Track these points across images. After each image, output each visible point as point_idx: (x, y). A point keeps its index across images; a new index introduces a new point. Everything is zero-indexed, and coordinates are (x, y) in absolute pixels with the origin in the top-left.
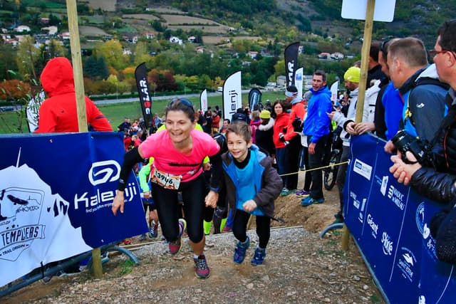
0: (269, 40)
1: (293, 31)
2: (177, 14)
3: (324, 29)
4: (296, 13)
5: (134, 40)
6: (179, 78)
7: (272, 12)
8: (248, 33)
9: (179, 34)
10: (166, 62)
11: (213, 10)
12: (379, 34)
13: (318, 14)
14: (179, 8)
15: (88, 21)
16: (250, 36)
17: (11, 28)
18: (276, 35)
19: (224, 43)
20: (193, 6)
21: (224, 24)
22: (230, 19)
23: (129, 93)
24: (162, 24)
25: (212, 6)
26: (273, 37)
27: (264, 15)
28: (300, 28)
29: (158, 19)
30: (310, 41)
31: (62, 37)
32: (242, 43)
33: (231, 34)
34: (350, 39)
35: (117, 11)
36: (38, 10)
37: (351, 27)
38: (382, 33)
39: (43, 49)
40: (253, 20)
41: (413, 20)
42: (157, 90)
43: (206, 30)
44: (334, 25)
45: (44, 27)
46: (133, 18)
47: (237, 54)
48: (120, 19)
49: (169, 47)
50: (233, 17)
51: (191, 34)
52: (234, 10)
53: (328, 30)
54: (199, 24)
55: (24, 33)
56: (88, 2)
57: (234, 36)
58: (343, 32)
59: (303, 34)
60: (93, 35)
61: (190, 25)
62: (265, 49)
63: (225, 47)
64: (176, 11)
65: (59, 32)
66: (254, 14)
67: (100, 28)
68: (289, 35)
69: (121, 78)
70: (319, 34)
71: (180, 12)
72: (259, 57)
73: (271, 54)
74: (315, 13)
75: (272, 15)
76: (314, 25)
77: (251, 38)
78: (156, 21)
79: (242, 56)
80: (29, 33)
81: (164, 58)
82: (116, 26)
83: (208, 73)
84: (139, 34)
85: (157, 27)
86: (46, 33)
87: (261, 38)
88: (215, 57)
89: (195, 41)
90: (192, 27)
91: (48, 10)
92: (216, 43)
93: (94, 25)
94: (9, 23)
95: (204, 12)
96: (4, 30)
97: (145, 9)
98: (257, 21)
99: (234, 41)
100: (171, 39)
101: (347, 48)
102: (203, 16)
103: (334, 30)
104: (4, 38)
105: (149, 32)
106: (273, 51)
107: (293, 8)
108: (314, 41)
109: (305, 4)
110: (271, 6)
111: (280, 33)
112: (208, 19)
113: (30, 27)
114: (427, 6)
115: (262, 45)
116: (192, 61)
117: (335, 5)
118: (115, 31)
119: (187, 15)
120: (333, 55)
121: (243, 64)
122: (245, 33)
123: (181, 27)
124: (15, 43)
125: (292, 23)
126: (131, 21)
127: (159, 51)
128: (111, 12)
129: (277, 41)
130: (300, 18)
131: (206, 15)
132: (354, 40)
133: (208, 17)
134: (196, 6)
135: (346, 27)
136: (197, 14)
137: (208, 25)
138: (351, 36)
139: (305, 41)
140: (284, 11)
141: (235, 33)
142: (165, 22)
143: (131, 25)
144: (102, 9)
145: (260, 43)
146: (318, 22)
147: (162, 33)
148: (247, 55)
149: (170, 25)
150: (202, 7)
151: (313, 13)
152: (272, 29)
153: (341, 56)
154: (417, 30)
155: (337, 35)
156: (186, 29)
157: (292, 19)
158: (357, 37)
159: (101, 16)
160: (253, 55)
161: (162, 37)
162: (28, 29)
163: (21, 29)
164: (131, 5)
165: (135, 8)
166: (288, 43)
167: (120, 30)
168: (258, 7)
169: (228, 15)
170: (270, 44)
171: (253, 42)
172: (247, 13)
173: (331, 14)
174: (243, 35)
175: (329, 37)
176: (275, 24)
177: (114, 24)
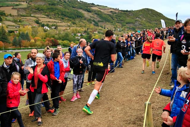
2: (45, 18)
3: (103, 26)
4: (92, 19)
7: (83, 18)
8: (75, 26)
9: (48, 25)
11: (59, 16)
12: (124, 28)
13: (101, 20)
14: (45, 15)
15: (6, 19)
16: (77, 27)
19: (67, 29)
20: (51, 15)
21: (65, 22)
22: (67, 20)
23: (40, 47)
24: (40, 21)
26: (85, 28)
27: (80, 19)
28: (94, 25)
29: (37, 19)
32: (75, 29)
33: (69, 26)
34: (114, 30)
35: (18, 15)
37: (114, 25)
40: (76, 21)
41: (136, 23)
43: (58, 24)
44: (107, 24)
46: (26, 18)
47: (73, 34)
48: (20, 18)
50: (68, 20)
51: (53, 26)
52: (68, 17)
53: (105, 26)
54: (55, 22)
56: (4, 11)
57: (70, 27)
58: (111, 27)
59: (96, 27)
60: (11, 25)
61: (51, 22)
62: (84, 32)
63: (67, 31)
64: (44, 16)
66: (76, 19)
67: (13, 22)
68: (91, 27)
70: (102, 27)
71: (46, 17)
72: (81, 35)
74: (100, 19)
75: (83, 19)
76: (100, 24)
77: (77, 28)
79: (75, 35)
82: (20, 21)
83: (68, 40)
84: (30, 25)
85: (37, 22)
87: (81, 28)
89: (55, 28)
90: (52, 23)
92: (64, 29)
93: (9, 20)
95: (56, 17)
97: (31, 15)
98: (77, 22)
99: (71, 29)
100: (45, 28)
103: (107, 26)
105: (34, 24)
106: (87, 33)
107: (91, 17)
108: (101, 30)
109: (95, 16)
110: (82, 16)
114: (140, 18)
115: (82, 31)
117: (106, 17)
118: (20, 23)
119: (49, 18)
123: (47, 23)
125: (91, 23)
126: (26, 20)
129: (88, 29)
130: (94, 21)
131: (57, 18)
133: (57, 19)
134: (52, 15)
135: (111, 25)
136: (53, 18)
137: (58, 22)
138: (114, 28)
139: (97, 30)
140: (88, 18)
141: (70, 26)
142: (40, 20)
143: (26, 21)
144: (12, 14)
147: (40, 25)
148: (77, 34)
149: (43, 22)
150: (55, 15)
151: (99, 19)
152: (84, 25)
154: (138, 27)
155: (109, 28)
156: (49, 23)
157: (91, 21)
158: (116, 29)
159: (11, 17)
160: (79, 34)
164: (24, 13)
165: (26, 15)
166: (91, 30)
167: (22, 23)
168: (77, 16)
169: (66, 19)
170: (85, 31)
171: (78, 30)
172: (73, 18)
173: (105, 20)
174: (73, 27)
175: (106, 29)
176: (85, 23)
177: (18, 20)
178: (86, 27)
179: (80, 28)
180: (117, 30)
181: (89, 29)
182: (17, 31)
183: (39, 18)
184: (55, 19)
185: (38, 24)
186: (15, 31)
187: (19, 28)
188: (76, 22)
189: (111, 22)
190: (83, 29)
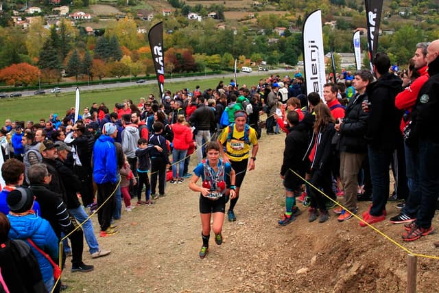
0: (298, 14)
1: (324, 4)
5: (149, 17)
6: (199, 58)
8: (274, 8)
9: (198, 10)
10: (185, 40)
12: (421, 7)
16: (277, 10)
17: (22, 10)
18: (305, 9)
19: (248, 18)
23: (144, 75)
26: (302, 11)
28: (332, 2)
30: (343, 15)
31: (73, 17)
32: (269, 17)
33: (256, 9)
34: (388, 13)
38: (423, 6)
39: (53, 30)
42: (175, 71)
43: (228, 5)
45: (55, 7)
47: (262, 30)
49: (187, 24)
51: (211, 10)
55: (36, 14)
57: (259, 11)
59: (336, 8)
60: (105, 14)
62: (295, 24)
63: (249, 23)
65: (70, 12)
67: (114, 6)
69: (135, 58)
70: (354, 7)
72: (287, 34)
73: (301, 30)
77: (278, 13)
79: (269, 33)
80: (40, 14)
81: (182, 35)
82: (131, 4)
83: (231, 52)
84: (154, 11)
86: (57, 14)
87: (288, 13)
88: (239, 34)
89: (216, 17)
92: (239, 19)
93: (107, 3)
94: (20, 5)
96: (15, 12)
99: (259, 16)
100: (189, 16)
101: (385, 23)
104: (15, 20)
105: (165, 9)
108: (349, 15)
111: (310, 7)
113: (41, 8)
115: (290, 21)
116: (213, 39)
118: (129, 9)
121: (270, 41)
122: (271, 7)
123: (200, 2)
124: (25, 25)
127: (176, 28)
132: (392, 13)
138: (390, 9)
139: (338, 15)
141: (260, 8)
145: (288, 17)
147: (179, 10)
148: (273, 31)
152: (301, 3)
158: (397, 11)
160: (280, 31)
161: (180, 14)
162: (39, 10)
163: (31, 11)
167: (135, 7)
170: (299, 20)
171: (281, 17)
174: (268, 10)
175: (365, 11)
177: (127, 1)
180: (398, 13)
185: (175, 7)
190: (294, 14)
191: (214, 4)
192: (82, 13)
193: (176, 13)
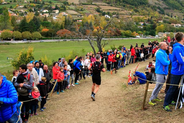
0: (148, 17)
1: (157, 14)
2: (106, 5)
3: (170, 14)
4: (157, 6)
7: (146, 5)
8: (138, 14)
9: (108, 14)
11: (121, 4)
14: (106, 3)
15: (69, 8)
17: (41, 11)
19: (128, 18)
20: (112, 2)
21: (126, 10)
24: (101, 10)
25: (120, 2)
27: (143, 6)
28: (160, 13)
29: (98, 7)
30: (165, 18)
31: (61, 14)
32: (137, 18)
33: (131, 14)
34: (183, 18)
35: (80, 4)
36: (49, 4)
37: (183, 13)
44: (175, 12)
45: (54, 10)
46: (87, 7)
47: (135, 23)
48: (82, 7)
51: (113, 14)
52: (130, 4)
53: (172, 14)
54: (116, 10)
55: (46, 13)
57: (132, 15)
58: (179, 15)
59: (162, 15)
60: (73, 14)
61: (112, 10)
62: (147, 21)
64: (105, 4)
65: (59, 12)
66: (139, 6)
67: (75, 11)
68: (155, 15)
70: (168, 15)
71: (107, 5)
72: (144, 25)
73: (149, 23)
74: (166, 6)
75: (147, 7)
76: (166, 11)
77: (140, 16)
78: (97, 8)
79: (137, 24)
80: (48, 13)
82: (81, 10)
84: (91, 13)
85: (98, 11)
86: (54, 13)
91: (53, 3)
93: (72, 9)
95: (117, 5)
96: (39, 12)
97: (92, 3)
98: (140, 9)
99: (133, 17)
100: (105, 16)
101: (182, 22)
102: (117, 6)
103: (175, 14)
105: (95, 13)
106: (150, 22)
107: (156, 3)
108: (167, 18)
109: (161, 2)
110: (146, 2)
112: (119, 8)
115: (145, 20)
117: (175, 3)
118: (81, 12)
119: (110, 6)
120: (176, 25)
121: (138, 27)
123: (109, 11)
125: (156, 10)
126: (86, 8)
128: (77, 4)
129: (152, 17)
130: (159, 8)
131: (118, 6)
133: (119, 7)
135: (180, 13)
136: (114, 6)
137: (119, 10)
139: (162, 18)
140: (152, 5)
141: (132, 14)
143: (87, 9)
144: (74, 3)
145: (144, 18)
146: (168, 10)
147: (101, 13)
148: (139, 23)
149: (103, 10)
150: (116, 2)
151: (165, 6)
152: (148, 13)
153: (180, 25)
155: (177, 16)
156: (110, 11)
157: (156, 8)
159: (74, 6)
160: (142, 24)
161: (101, 15)
162: (47, 11)
163: (45, 11)
164: (85, 1)
165: (87, 3)
166: (156, 19)
167: (83, 12)
168: (140, 3)
169: (128, 6)
170: (149, 19)
171: (141, 18)
172: (136, 6)
173: (173, 7)
174: (135, 15)
175: (173, 17)
176: (148, 10)
177: (80, 9)
178: (150, 15)
179: (143, 16)
181: (154, 17)
182: (79, 20)
183: (99, 6)
184: (116, 7)
185: (99, 12)
186: (77, 19)
187: (81, 16)
188: (138, 9)
189: (180, 9)
190: (146, 17)
191: (114, 12)
192: (65, 13)
193: (100, 15)
